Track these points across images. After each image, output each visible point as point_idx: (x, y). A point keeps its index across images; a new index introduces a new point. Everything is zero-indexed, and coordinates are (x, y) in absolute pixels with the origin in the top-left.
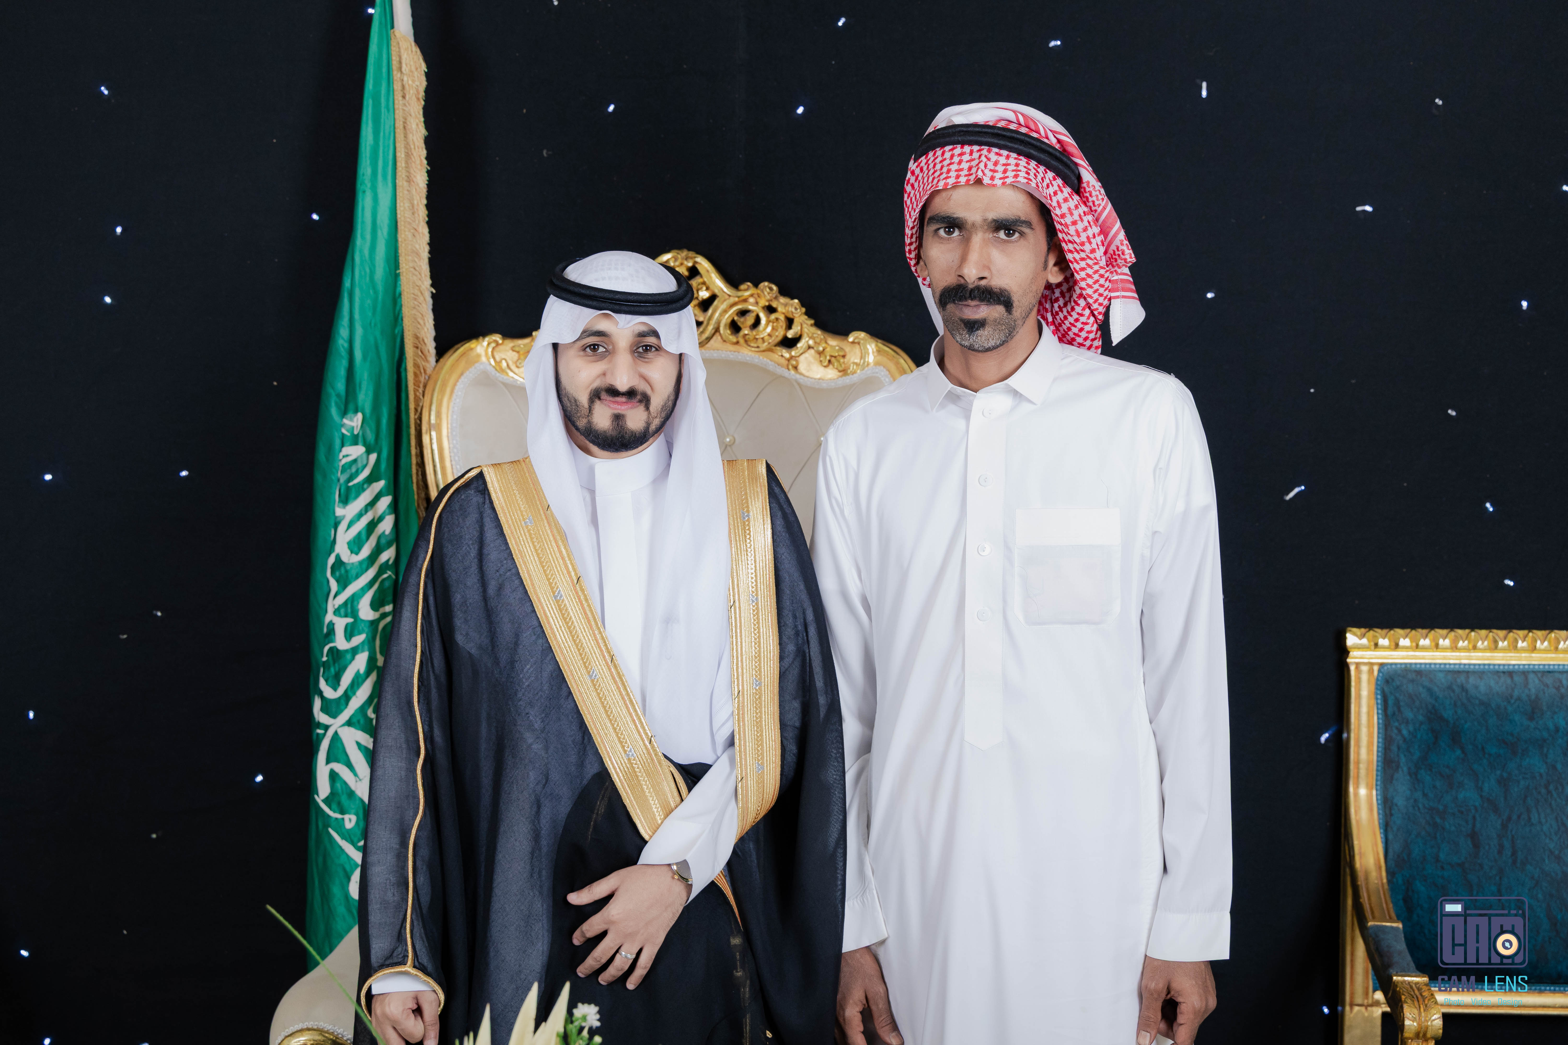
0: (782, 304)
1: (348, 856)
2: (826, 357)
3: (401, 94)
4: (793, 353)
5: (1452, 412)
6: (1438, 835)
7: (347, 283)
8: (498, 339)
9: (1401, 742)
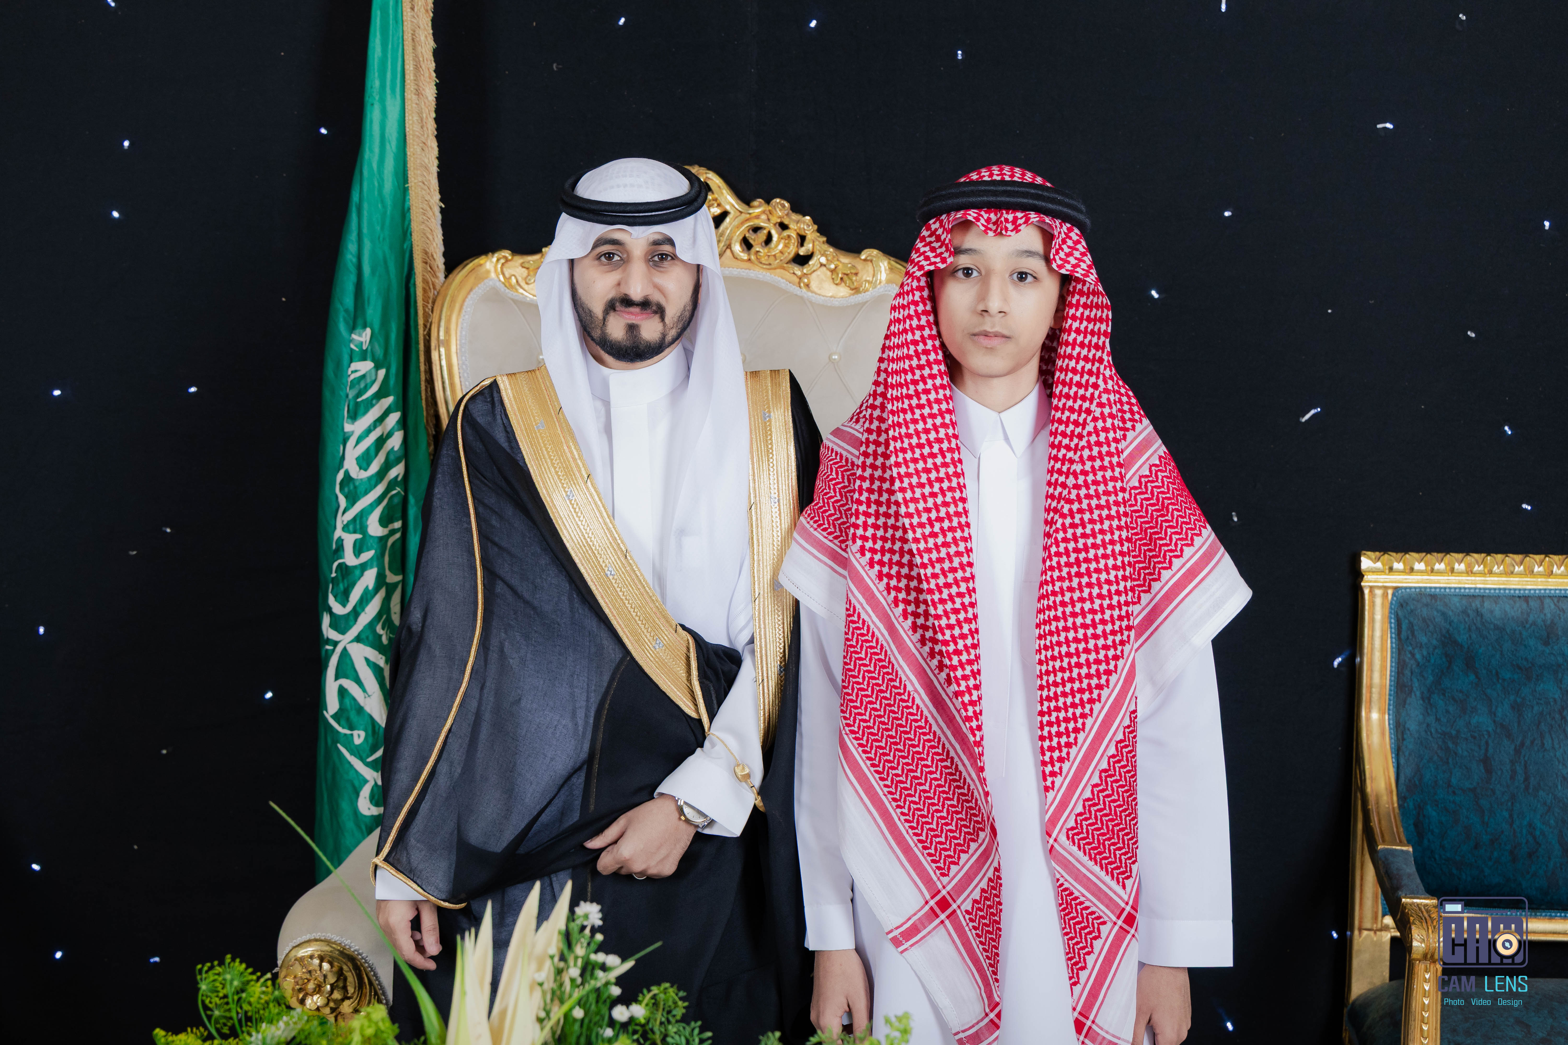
0: (794, 221)
1: (357, 772)
2: (838, 275)
3: (410, 5)
4: (805, 271)
5: (1472, 334)
6: (1450, 760)
7: (355, 197)
8: (507, 255)
9: (1414, 666)
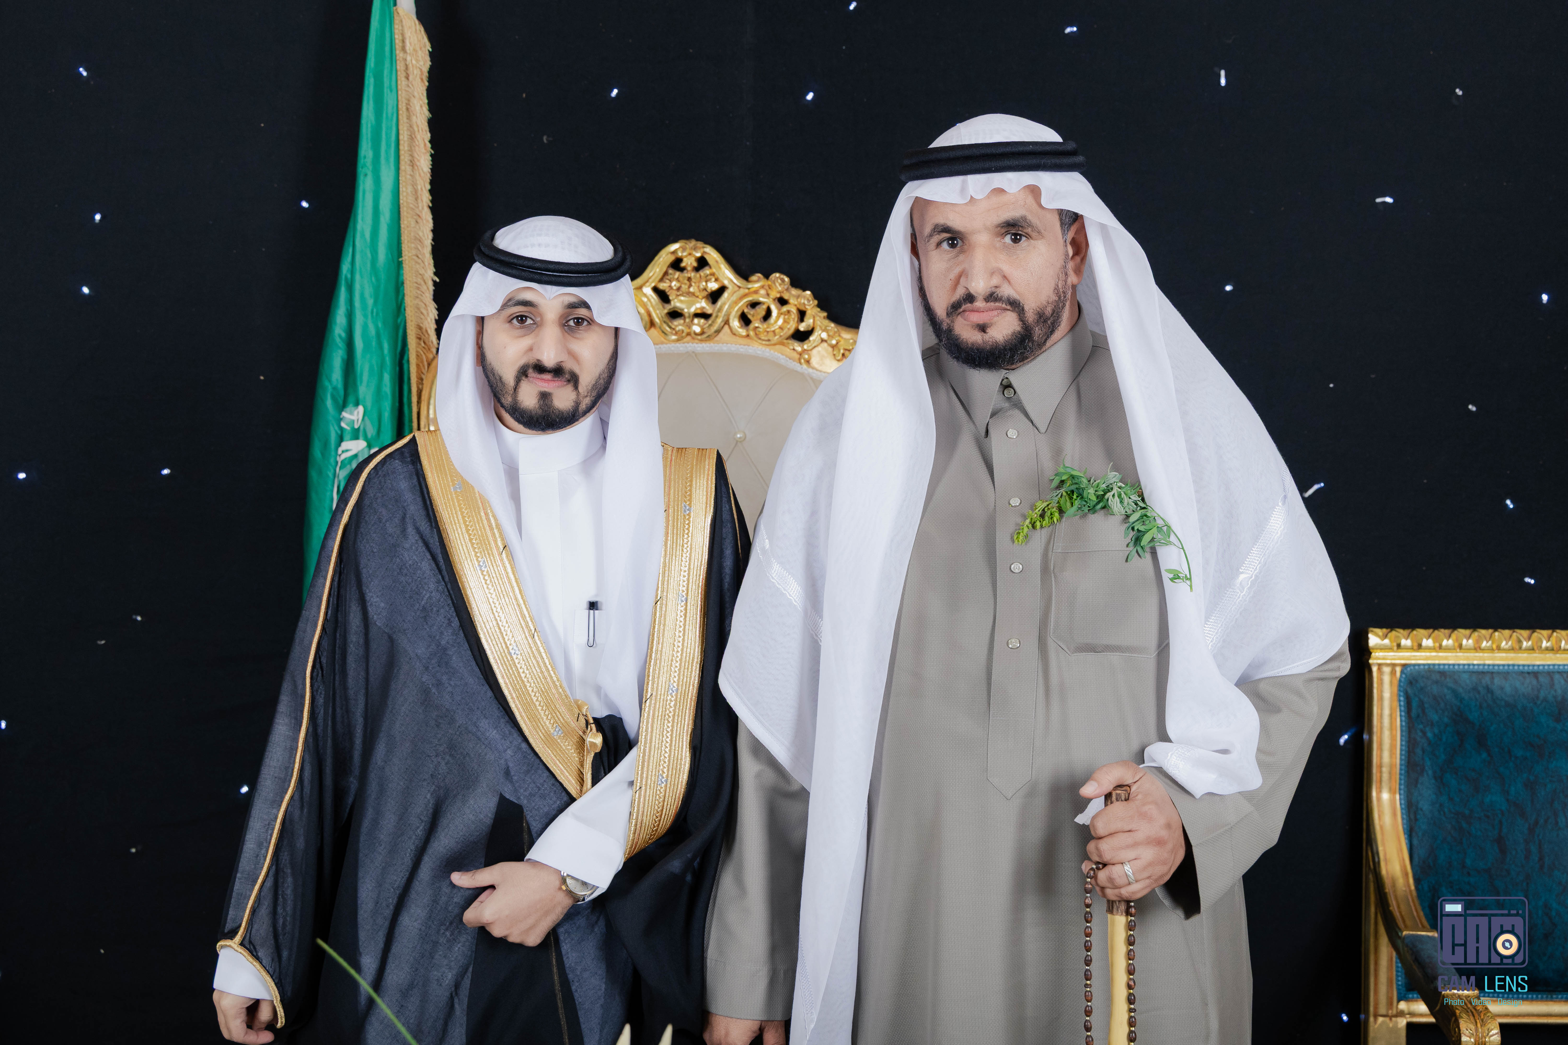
0: (794, 296)
2: (839, 350)
3: (404, 74)
4: (805, 347)
5: (1472, 408)
6: (1464, 840)
9: (1426, 745)
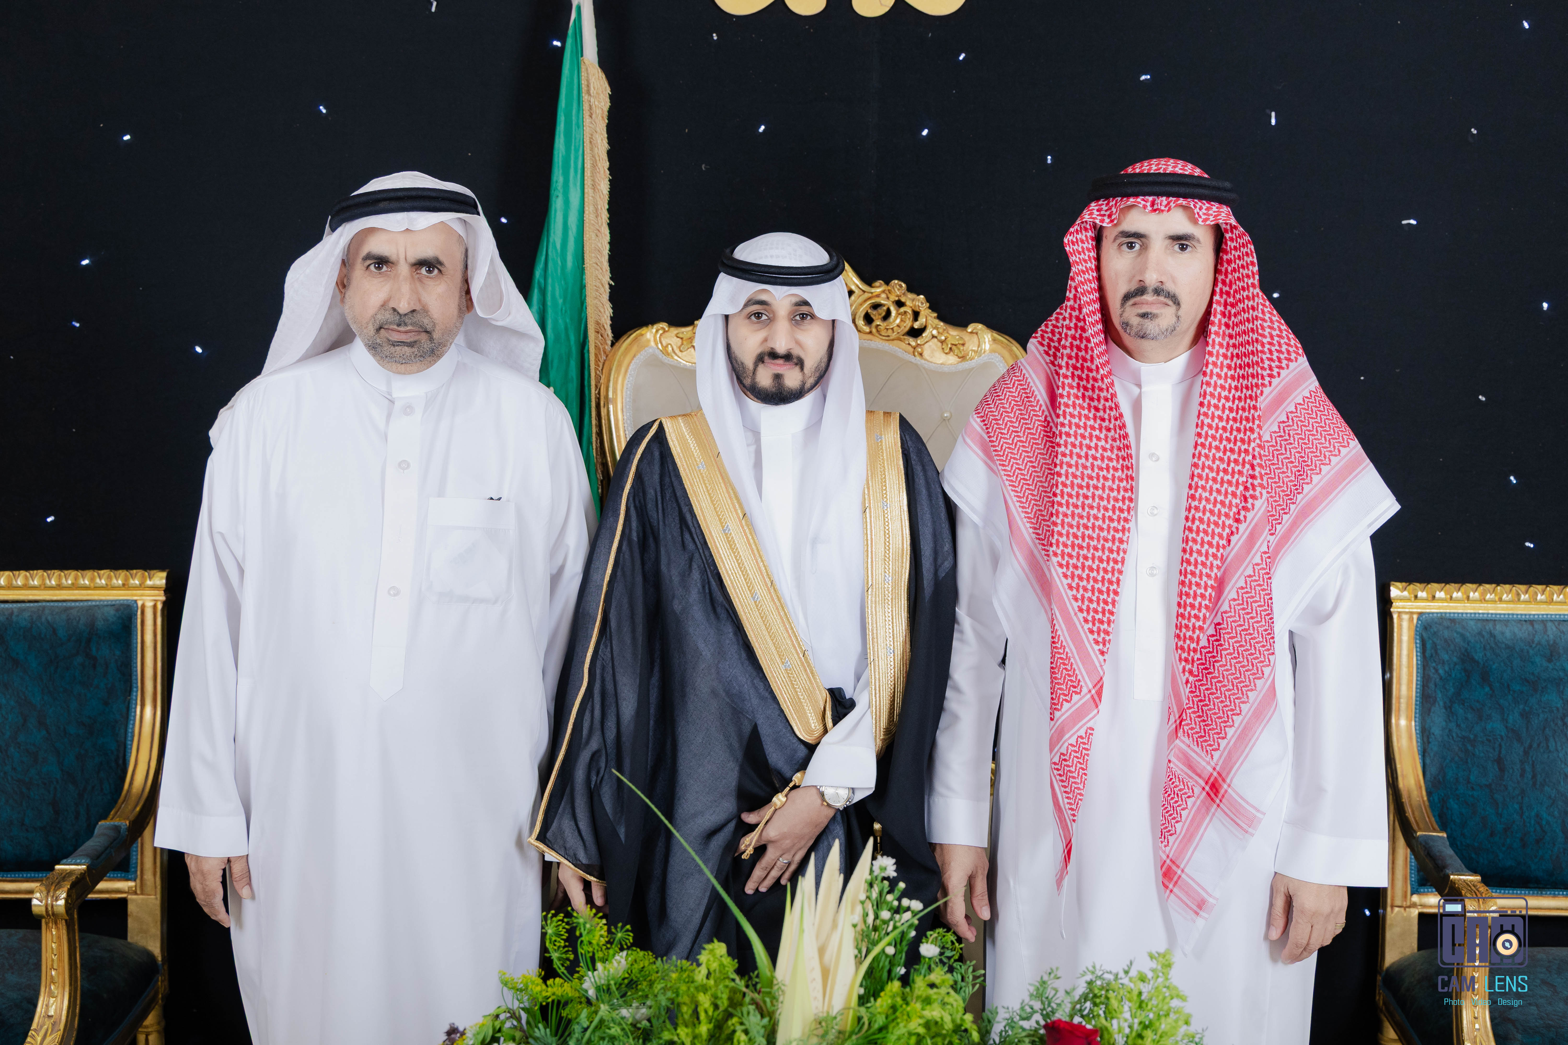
0: (910, 299)
3: (588, 113)
5: (1482, 398)
6: (1469, 760)
8: (665, 327)
9: (1437, 680)
